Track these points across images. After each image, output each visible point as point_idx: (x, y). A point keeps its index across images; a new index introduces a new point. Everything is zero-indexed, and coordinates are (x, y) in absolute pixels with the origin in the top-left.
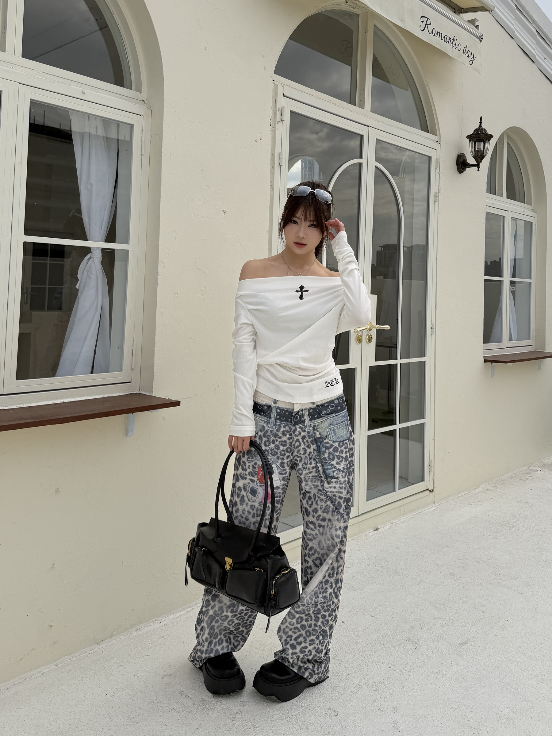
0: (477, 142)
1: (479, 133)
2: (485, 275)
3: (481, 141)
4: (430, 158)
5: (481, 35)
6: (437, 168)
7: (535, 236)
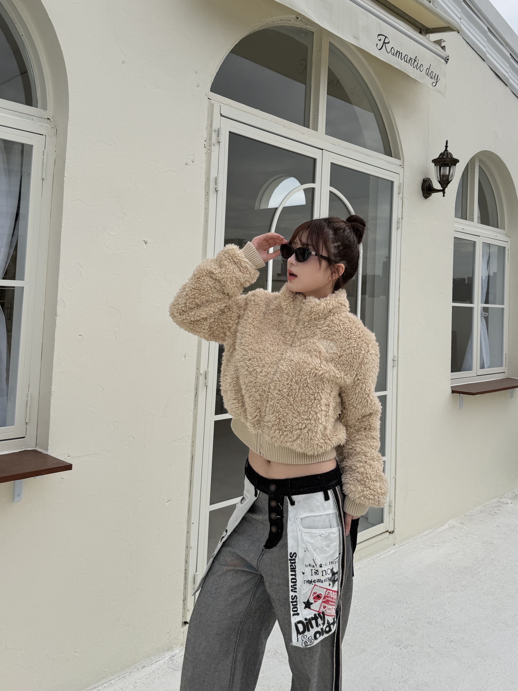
0: (443, 166)
1: (445, 157)
2: (453, 302)
3: (446, 165)
4: (392, 182)
5: (446, 56)
6: (400, 194)
7: (508, 261)
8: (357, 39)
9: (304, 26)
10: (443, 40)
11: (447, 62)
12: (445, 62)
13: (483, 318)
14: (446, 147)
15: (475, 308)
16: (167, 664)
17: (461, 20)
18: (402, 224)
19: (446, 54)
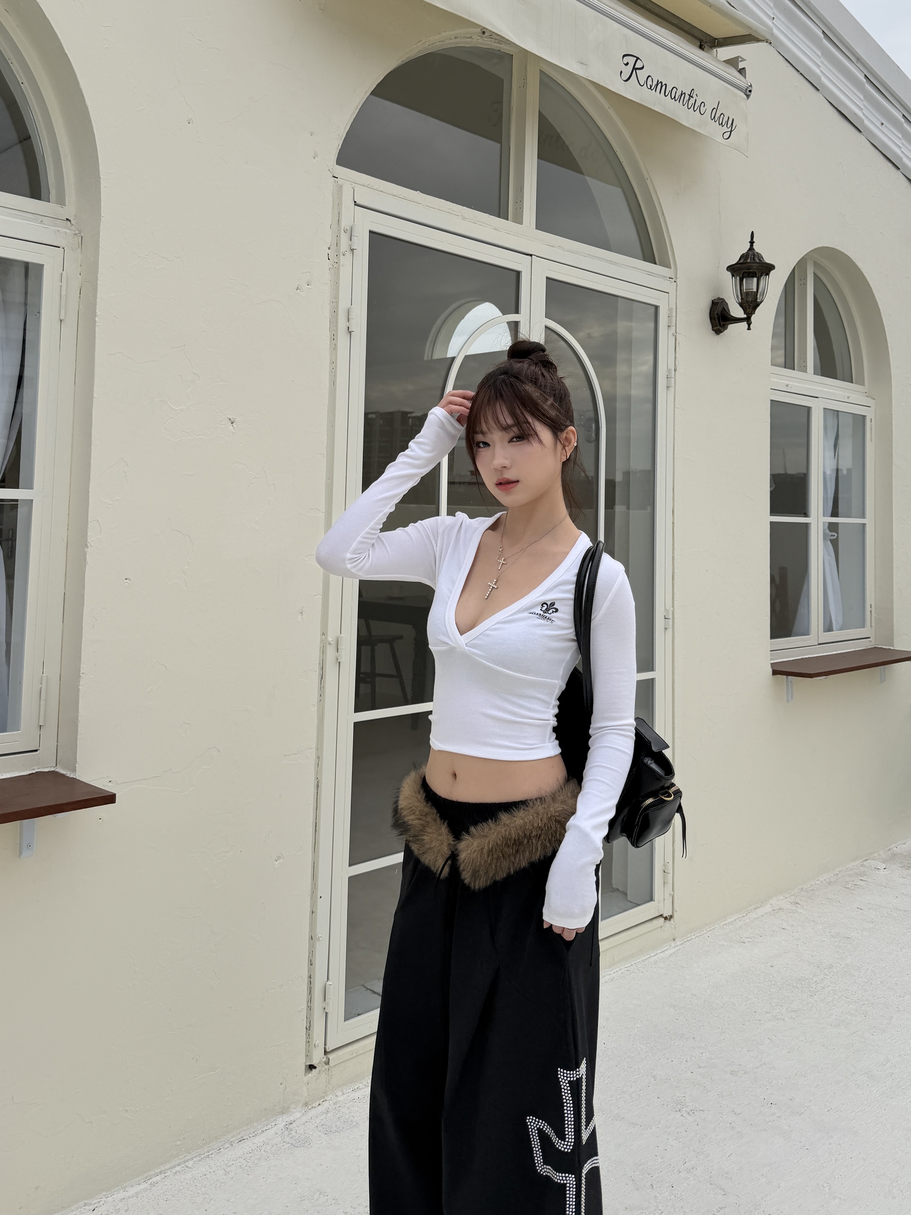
0: (746, 277)
1: (749, 260)
2: (771, 515)
3: (752, 275)
5: (748, 84)
6: (672, 327)
7: (871, 440)
8: (586, 67)
9: (496, 46)
10: (741, 58)
11: (748, 96)
12: (745, 97)
13: (829, 542)
14: (752, 243)
15: (812, 524)
16: (280, 1136)
17: (774, 21)
18: (675, 379)
19: (746, 83)
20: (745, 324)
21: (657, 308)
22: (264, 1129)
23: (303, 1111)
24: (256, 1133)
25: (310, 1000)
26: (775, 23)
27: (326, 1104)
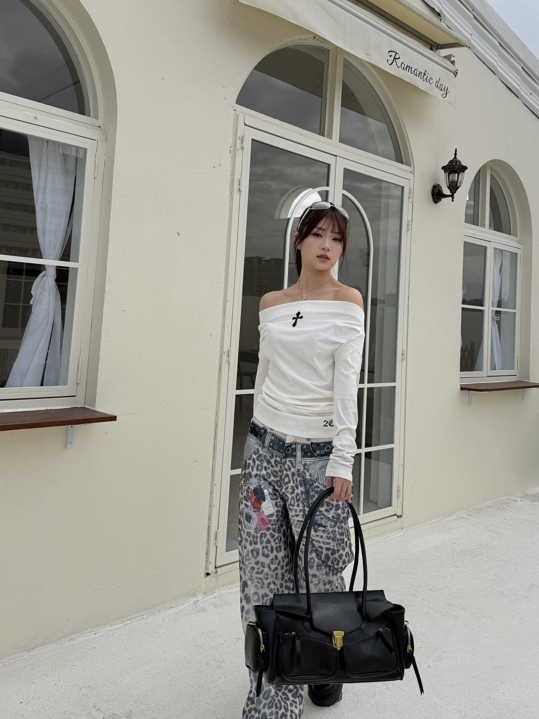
0: (452, 173)
1: (454, 164)
2: (462, 304)
3: (455, 172)
4: (403, 188)
5: (455, 69)
6: (410, 198)
7: (520, 267)
8: (369, 56)
9: (321, 45)
10: (453, 55)
11: (456, 76)
12: (454, 76)
13: (495, 322)
14: (456, 154)
15: (486, 311)
16: (191, 607)
17: (472, 36)
18: (412, 226)
19: (455, 68)
20: (450, 198)
21: (403, 187)
22: (183, 603)
23: (203, 597)
24: (178, 605)
25: (208, 539)
26: (473, 37)
27: (215, 594)
